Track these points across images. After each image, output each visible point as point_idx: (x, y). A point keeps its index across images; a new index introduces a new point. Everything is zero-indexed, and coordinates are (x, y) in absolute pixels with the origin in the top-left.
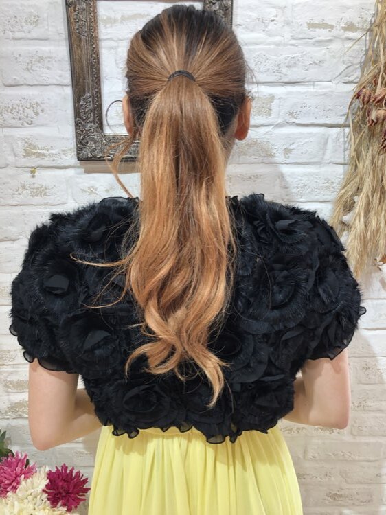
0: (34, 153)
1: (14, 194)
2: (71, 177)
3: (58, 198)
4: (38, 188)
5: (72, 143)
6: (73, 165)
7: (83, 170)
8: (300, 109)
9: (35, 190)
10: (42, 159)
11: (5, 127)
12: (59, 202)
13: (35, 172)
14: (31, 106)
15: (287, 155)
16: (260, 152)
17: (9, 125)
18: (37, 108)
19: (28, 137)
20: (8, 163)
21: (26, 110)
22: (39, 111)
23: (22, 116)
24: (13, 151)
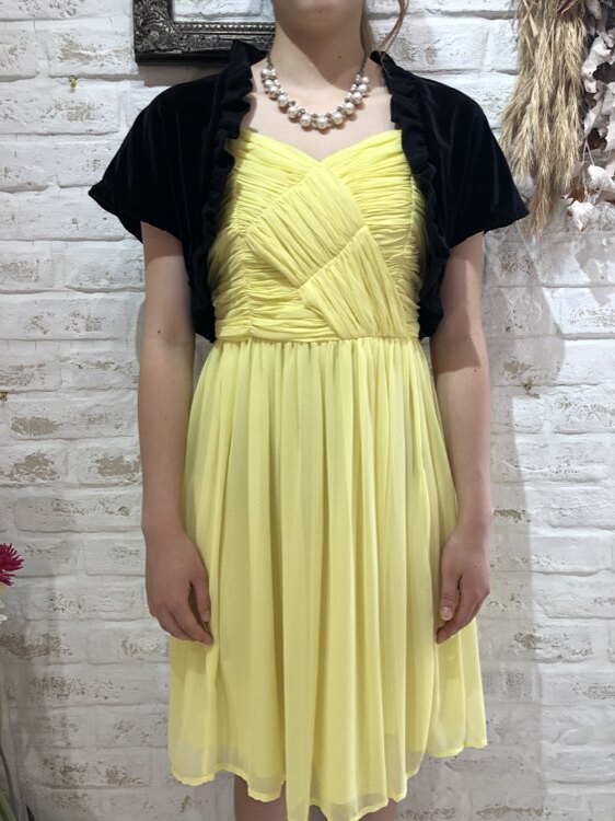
0: (75, 55)
1: (44, 117)
2: (125, 92)
3: (106, 123)
4: (77, 108)
5: (127, 41)
6: (128, 72)
7: (143, 82)
9: (74, 111)
10: (87, 64)
11: (38, 19)
12: (108, 130)
13: (73, 85)
17: (45, 16)
19: (68, 32)
20: (38, 70)
23: (62, 2)
24: (47, 52)
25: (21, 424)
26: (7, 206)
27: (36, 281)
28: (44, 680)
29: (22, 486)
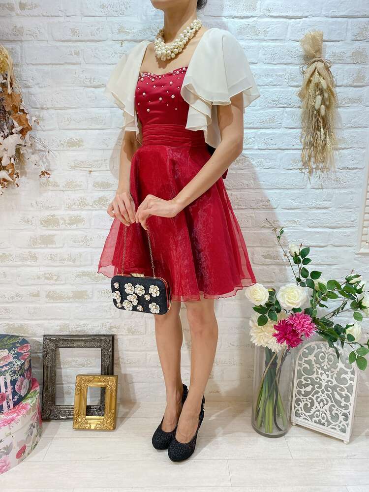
0: (123, 32)
1: (110, 57)
11: (108, 16)
13: (122, 44)
22: (128, 7)
23: (118, 10)
24: (112, 31)
25: (97, 184)
26: (94, 94)
27: (104, 124)
29: (96, 210)
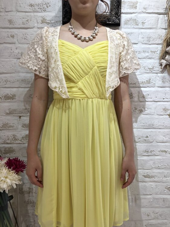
5: (60, 19)
8: (147, 7)
10: (48, 25)
14: (46, 4)
15: (143, 25)
16: (133, 24)
17: (37, 11)
18: (48, 5)
19: (43, 16)
20: (35, 26)
21: (44, 5)
28: (28, 201)
